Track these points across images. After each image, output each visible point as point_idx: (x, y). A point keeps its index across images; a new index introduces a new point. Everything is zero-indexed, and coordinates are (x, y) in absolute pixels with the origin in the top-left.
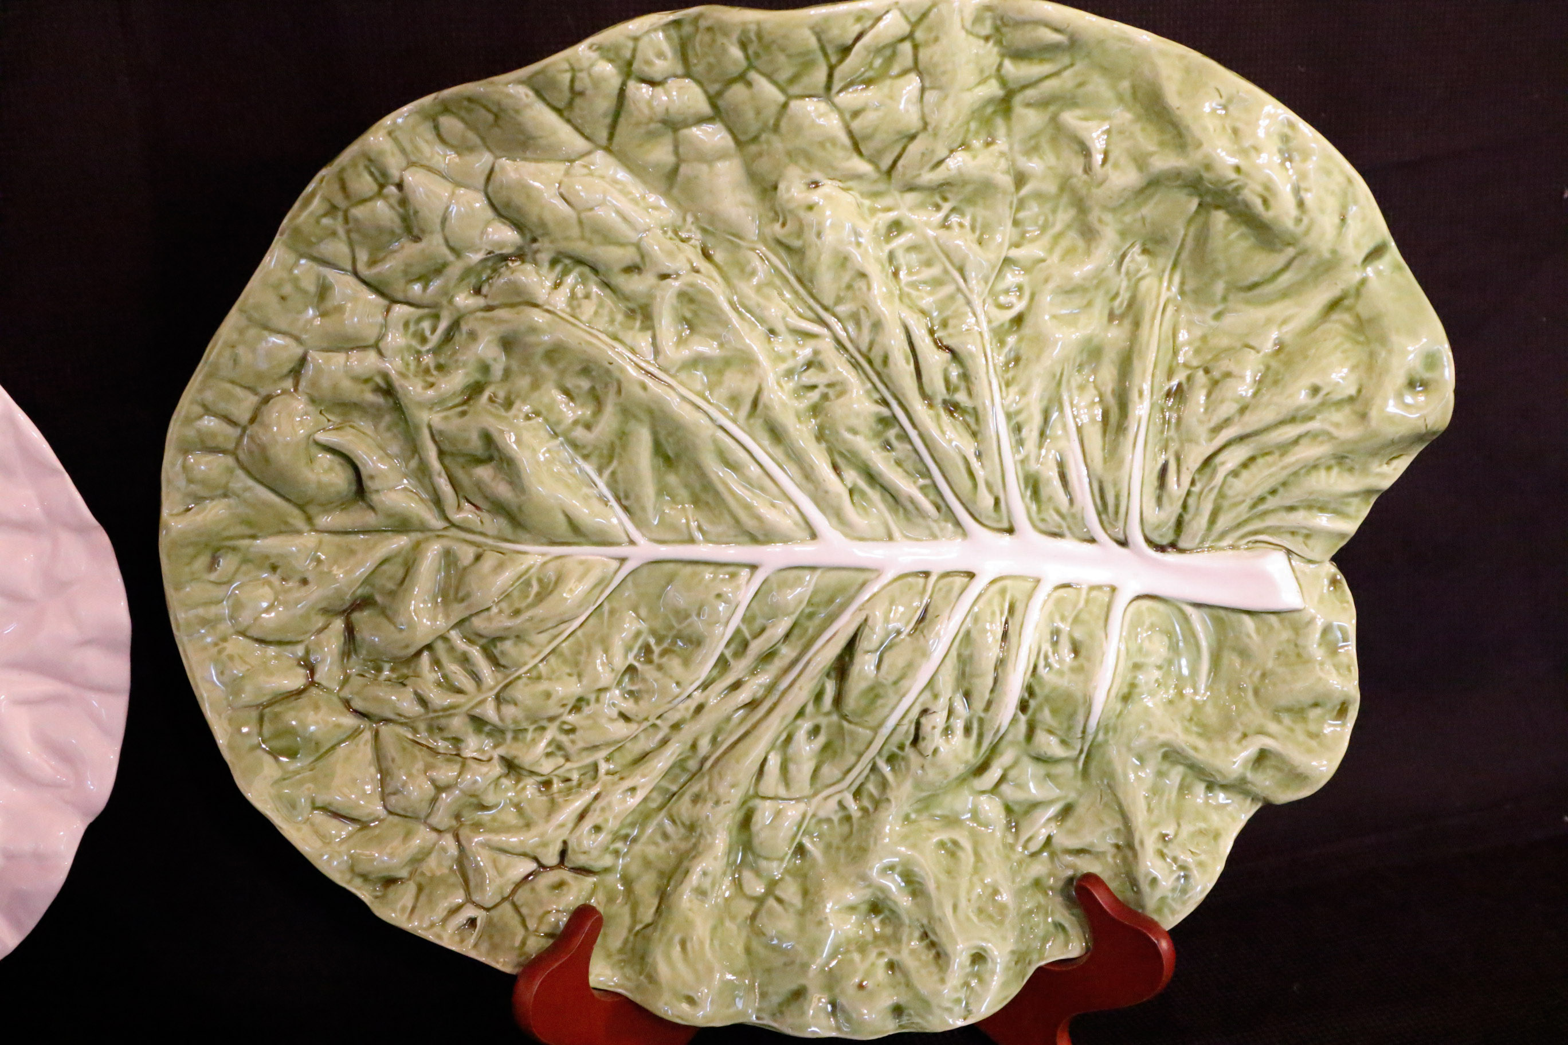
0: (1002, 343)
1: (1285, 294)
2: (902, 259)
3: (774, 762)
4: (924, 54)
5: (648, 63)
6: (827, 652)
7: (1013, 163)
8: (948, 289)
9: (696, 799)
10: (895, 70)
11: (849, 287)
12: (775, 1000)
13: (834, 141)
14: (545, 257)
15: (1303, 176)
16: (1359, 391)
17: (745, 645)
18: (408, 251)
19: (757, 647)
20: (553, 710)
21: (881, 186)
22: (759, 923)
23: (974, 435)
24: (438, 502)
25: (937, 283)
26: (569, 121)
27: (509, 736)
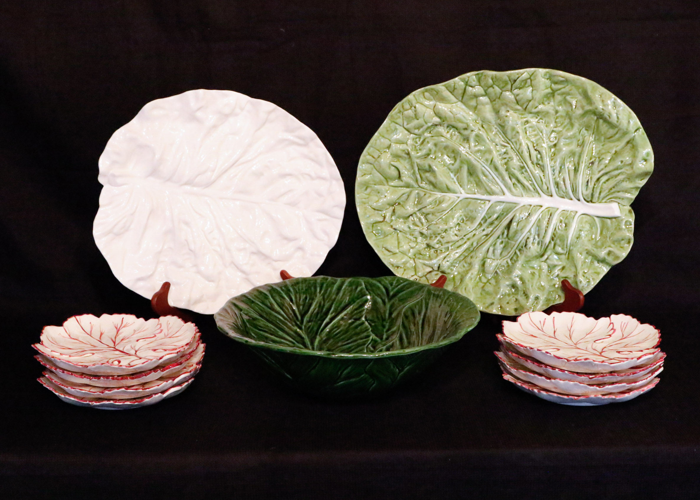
0: (551, 150)
1: (618, 140)
2: (528, 129)
3: (491, 249)
4: (533, 82)
5: (471, 82)
6: (505, 222)
7: (555, 108)
8: (538, 137)
9: (471, 257)
10: (527, 85)
11: (515, 135)
12: (487, 305)
13: (512, 102)
14: (446, 125)
15: (618, 111)
16: (632, 162)
17: (486, 220)
18: (415, 122)
19: (489, 221)
20: (440, 232)
21: (524, 112)
22: (484, 288)
23: (543, 171)
24: (417, 181)
25: (536, 135)
26: (453, 95)
27: (428, 238)
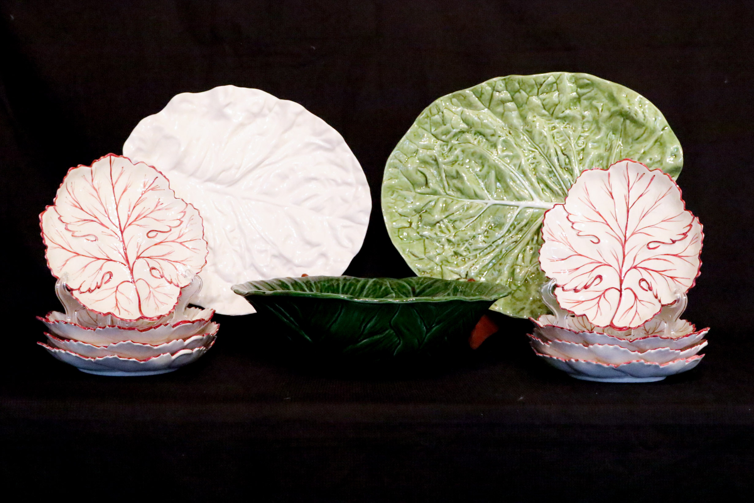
0: (579, 155)
1: (645, 140)
2: (555, 135)
3: (521, 256)
4: (559, 86)
5: (498, 87)
6: (535, 227)
7: (581, 113)
8: (566, 142)
9: (500, 264)
10: (553, 90)
11: (542, 140)
12: (517, 310)
13: (539, 106)
14: (473, 132)
15: (644, 109)
16: (661, 159)
17: (515, 227)
18: (443, 128)
19: (518, 227)
20: (468, 238)
21: (550, 118)
23: (572, 175)
24: (444, 188)
25: (563, 141)
26: (480, 100)
27: (456, 246)
